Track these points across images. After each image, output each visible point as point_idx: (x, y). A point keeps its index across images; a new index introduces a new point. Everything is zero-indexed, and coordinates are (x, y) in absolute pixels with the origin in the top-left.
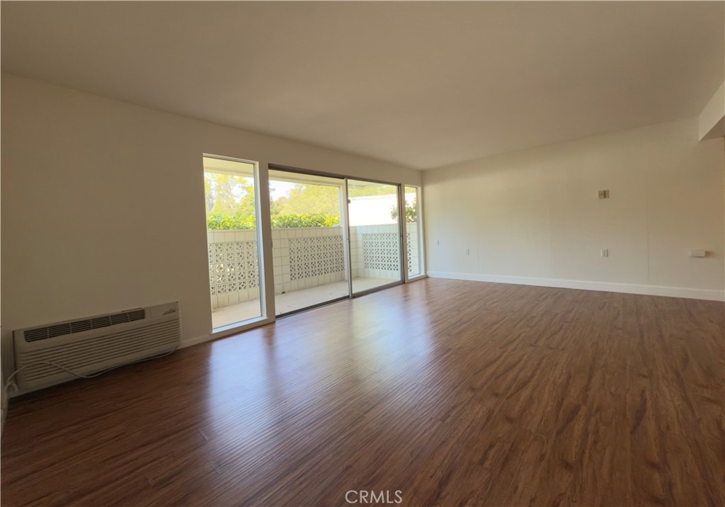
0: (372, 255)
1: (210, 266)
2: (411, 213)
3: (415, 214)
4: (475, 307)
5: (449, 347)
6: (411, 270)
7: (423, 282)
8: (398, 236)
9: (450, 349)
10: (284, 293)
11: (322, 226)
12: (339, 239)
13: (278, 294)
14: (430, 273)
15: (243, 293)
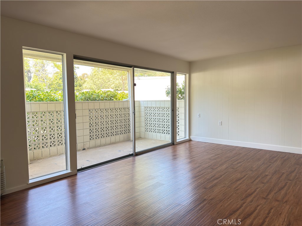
0: (151, 122)
1: (28, 130)
2: (181, 93)
3: (183, 93)
4: (224, 166)
5: (205, 198)
6: (178, 135)
7: (187, 144)
8: (170, 110)
9: (205, 200)
10: (84, 149)
11: (115, 100)
12: (127, 110)
13: (79, 150)
14: (192, 137)
15: (53, 149)
